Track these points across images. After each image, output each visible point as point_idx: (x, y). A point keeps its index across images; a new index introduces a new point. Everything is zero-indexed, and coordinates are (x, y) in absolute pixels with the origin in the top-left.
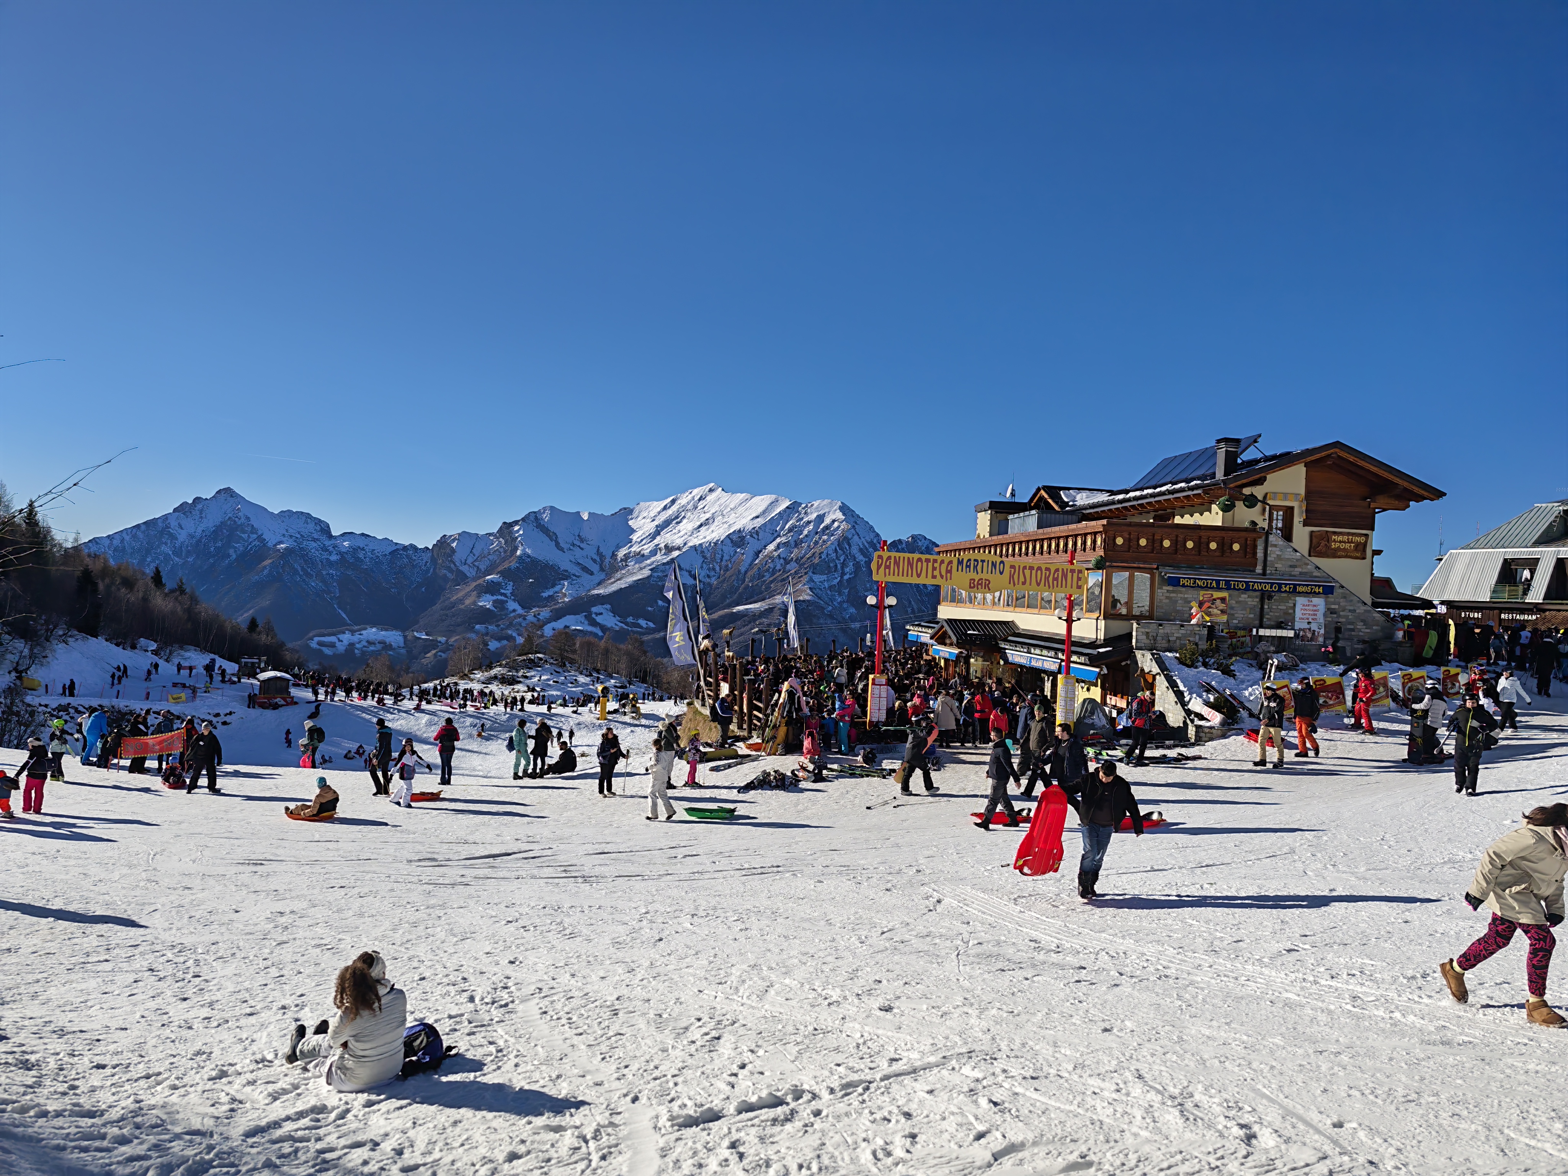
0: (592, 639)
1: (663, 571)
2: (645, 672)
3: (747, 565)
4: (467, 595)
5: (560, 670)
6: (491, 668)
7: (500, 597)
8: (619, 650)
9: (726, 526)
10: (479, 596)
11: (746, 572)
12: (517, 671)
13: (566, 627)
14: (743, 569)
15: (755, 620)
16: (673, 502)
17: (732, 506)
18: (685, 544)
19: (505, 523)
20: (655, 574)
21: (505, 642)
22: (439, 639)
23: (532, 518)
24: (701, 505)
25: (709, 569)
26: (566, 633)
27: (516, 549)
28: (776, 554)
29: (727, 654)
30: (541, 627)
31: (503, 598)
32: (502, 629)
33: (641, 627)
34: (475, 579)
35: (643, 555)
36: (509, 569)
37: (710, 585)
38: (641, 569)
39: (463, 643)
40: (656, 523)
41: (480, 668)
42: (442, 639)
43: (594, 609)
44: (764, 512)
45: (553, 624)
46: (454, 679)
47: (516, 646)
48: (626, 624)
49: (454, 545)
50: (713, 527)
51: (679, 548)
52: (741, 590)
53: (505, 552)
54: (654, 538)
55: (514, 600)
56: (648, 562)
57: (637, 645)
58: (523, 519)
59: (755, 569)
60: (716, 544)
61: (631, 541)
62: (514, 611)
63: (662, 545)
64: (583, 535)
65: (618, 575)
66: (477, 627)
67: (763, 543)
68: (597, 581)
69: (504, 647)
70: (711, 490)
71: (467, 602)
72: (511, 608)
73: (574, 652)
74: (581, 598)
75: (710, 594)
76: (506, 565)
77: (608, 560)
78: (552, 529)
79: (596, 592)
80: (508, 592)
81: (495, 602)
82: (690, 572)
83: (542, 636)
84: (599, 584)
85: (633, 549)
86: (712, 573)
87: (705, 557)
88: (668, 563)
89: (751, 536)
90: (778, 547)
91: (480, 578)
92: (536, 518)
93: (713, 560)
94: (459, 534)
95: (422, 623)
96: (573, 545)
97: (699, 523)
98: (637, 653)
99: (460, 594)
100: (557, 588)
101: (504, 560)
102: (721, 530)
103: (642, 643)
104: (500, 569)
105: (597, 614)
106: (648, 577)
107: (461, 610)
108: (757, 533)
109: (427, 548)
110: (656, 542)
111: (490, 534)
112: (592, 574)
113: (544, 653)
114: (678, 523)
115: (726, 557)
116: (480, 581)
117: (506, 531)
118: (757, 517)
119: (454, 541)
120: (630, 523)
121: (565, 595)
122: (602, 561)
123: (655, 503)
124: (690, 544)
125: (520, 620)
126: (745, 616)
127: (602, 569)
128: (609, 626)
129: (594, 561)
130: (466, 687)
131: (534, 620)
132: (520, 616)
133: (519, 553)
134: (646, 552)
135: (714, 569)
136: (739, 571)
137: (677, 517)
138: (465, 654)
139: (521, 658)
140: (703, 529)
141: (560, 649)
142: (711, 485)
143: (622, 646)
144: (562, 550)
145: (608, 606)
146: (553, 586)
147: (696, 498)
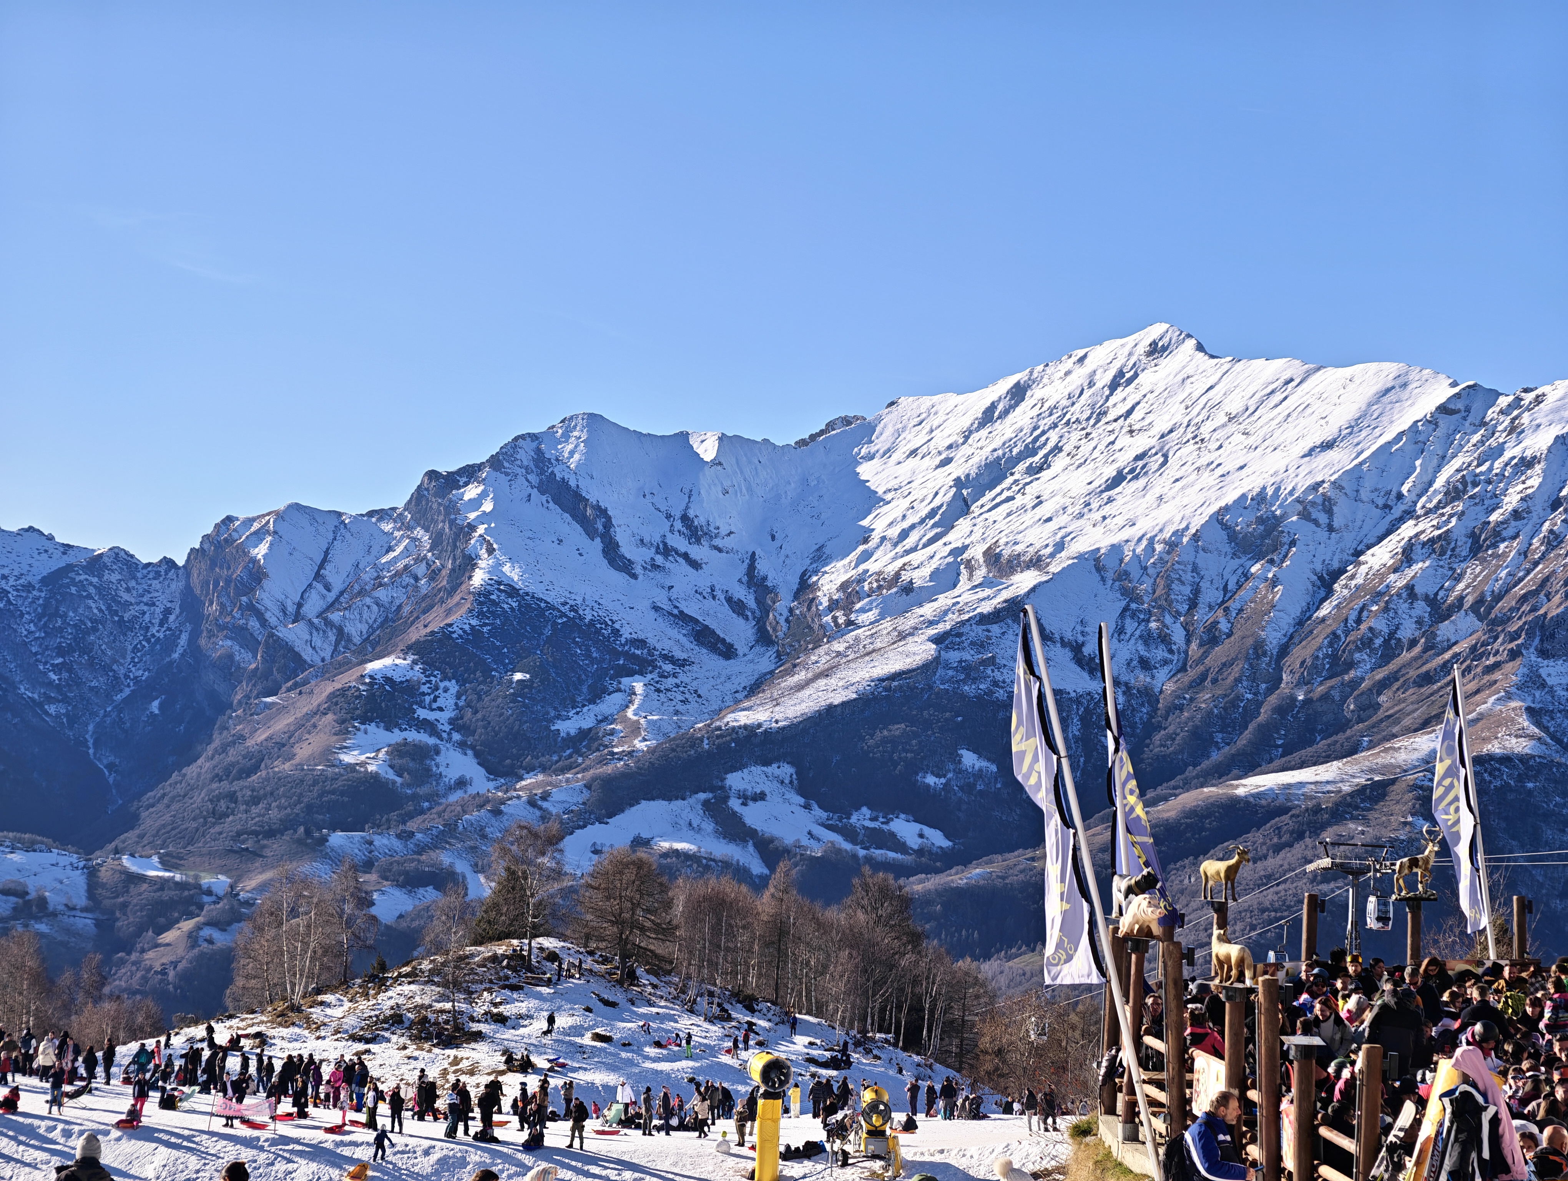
0: (730, 887)
1: (980, 645)
2: (916, 1009)
3: (1286, 622)
4: (306, 724)
5: (617, 995)
6: (382, 985)
7: (413, 736)
8: (822, 926)
9: (1209, 479)
10: (343, 730)
11: (1284, 650)
12: (470, 996)
13: (640, 842)
14: (1273, 638)
15: (1317, 828)
16: (1018, 393)
17: (1234, 405)
18: (1060, 546)
19: (432, 475)
20: (954, 656)
21: (429, 894)
22: (207, 880)
23: (525, 456)
24: (1119, 402)
25: (1147, 638)
26: (640, 865)
27: (469, 563)
28: (1398, 581)
29: (1219, 949)
30: (553, 841)
31: (423, 738)
32: (421, 849)
33: (900, 846)
34: (328, 671)
35: (908, 589)
36: (445, 634)
37: (1149, 696)
38: (902, 636)
39: (287, 897)
40: (957, 470)
41: (342, 984)
42: (219, 881)
43: (736, 781)
44: (1354, 427)
45: (594, 833)
46: (258, 1022)
47: (466, 907)
48: (850, 834)
49: (260, 551)
50: (1161, 484)
51: (1036, 562)
52: (1264, 714)
53: (433, 575)
54: (947, 524)
55: (462, 746)
56: (928, 610)
57: (886, 909)
58: (495, 462)
59: (1320, 637)
60: (1172, 545)
61: (865, 536)
62: (461, 783)
63: (977, 552)
64: (700, 514)
65: (820, 657)
66: (337, 838)
67: (1350, 541)
68: (746, 681)
69: (425, 914)
70: (1156, 350)
71: (303, 751)
72: (451, 775)
73: (666, 931)
74: (694, 742)
75: (1151, 728)
76: (435, 621)
77: (783, 604)
78: (594, 494)
79: (742, 718)
80: (443, 718)
81: (399, 751)
82: (1076, 649)
83: (558, 874)
84: (754, 689)
85: (872, 566)
86: (1160, 653)
87: (1130, 595)
88: (995, 616)
89: (1305, 515)
90: (1408, 555)
91: (344, 666)
92: (540, 459)
93: (1164, 605)
94: (279, 516)
95: (150, 821)
96: (666, 551)
97: (1110, 472)
98: (886, 940)
99: (281, 725)
100: (609, 704)
101: (426, 604)
102: (1193, 497)
103: (906, 903)
104: (416, 633)
105: (746, 798)
106: (928, 668)
107: (281, 779)
108: (1327, 505)
109: (169, 563)
110: (956, 537)
111: (382, 514)
112: (728, 652)
113: (562, 937)
114: (1035, 471)
115: (1210, 594)
116: (348, 679)
117: (435, 503)
118: (1328, 446)
119: (259, 535)
120: (865, 471)
121: (635, 729)
122: (765, 609)
123: (953, 399)
124: (1079, 546)
125: (482, 814)
126: (1283, 810)
127: (764, 638)
128: (789, 839)
129: (738, 607)
130: (295, 1049)
131: (531, 816)
132: (481, 802)
133: (479, 578)
134: (920, 577)
135: (1164, 639)
136: (1259, 648)
137: (1029, 451)
138: (294, 934)
139: (485, 951)
140: (1127, 489)
141: (618, 921)
142: (1155, 331)
143: (835, 915)
144: (625, 566)
145: (786, 770)
146: (597, 695)
147: (1104, 379)
